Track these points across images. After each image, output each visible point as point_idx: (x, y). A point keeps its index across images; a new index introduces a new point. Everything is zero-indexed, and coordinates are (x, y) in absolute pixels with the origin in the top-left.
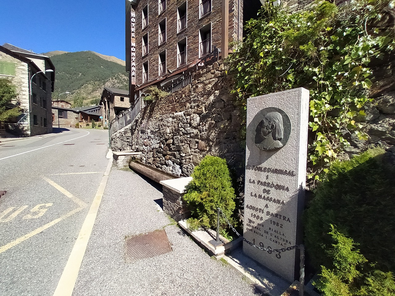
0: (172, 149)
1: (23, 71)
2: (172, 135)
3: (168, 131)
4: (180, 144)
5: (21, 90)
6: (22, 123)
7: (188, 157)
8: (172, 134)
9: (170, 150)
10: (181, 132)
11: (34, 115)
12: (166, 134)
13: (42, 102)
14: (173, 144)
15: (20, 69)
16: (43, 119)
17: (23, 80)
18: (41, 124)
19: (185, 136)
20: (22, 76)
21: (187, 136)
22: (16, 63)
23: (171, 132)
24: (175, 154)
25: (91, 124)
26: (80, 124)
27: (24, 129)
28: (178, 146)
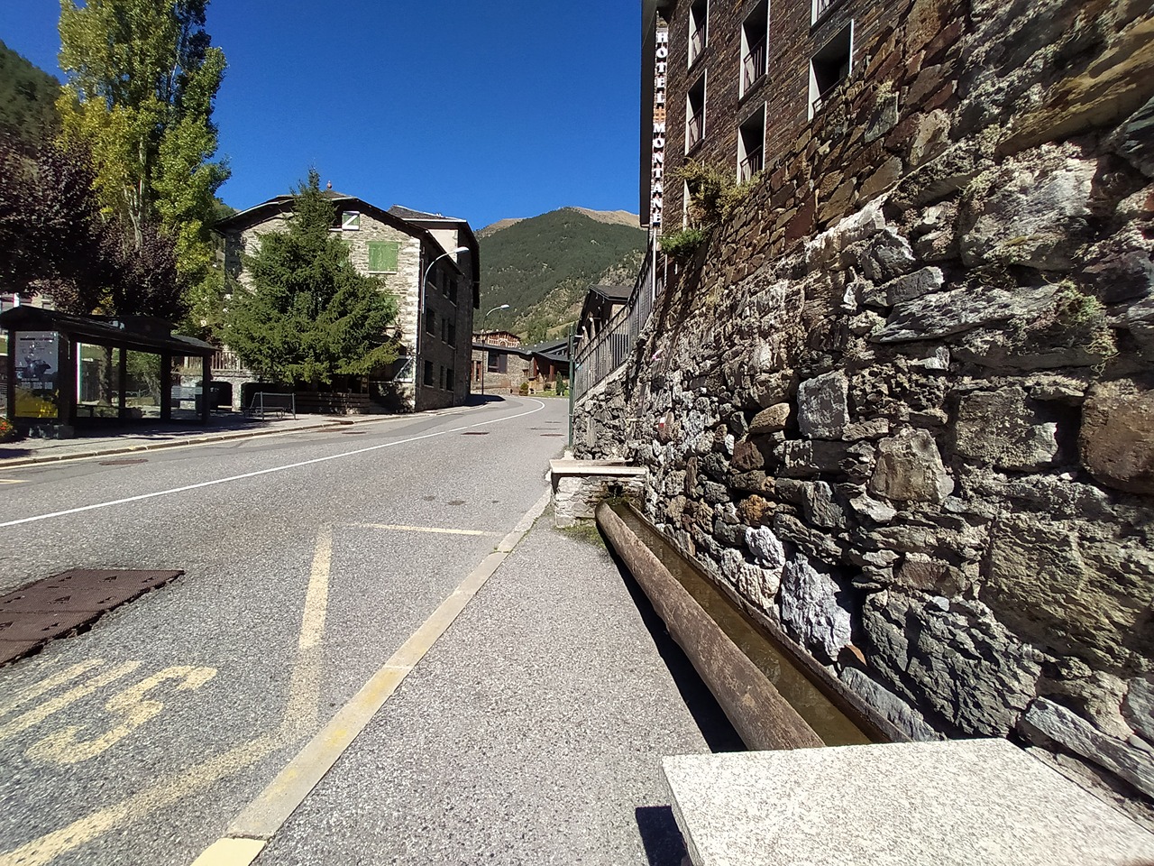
0: (784, 464)
1: (411, 259)
2: (784, 377)
3: (764, 355)
4: (850, 429)
5: (405, 303)
6: (402, 380)
7: (925, 537)
8: (790, 372)
9: (773, 466)
10: (861, 342)
11: (426, 361)
12: (752, 377)
13: (447, 329)
14: (794, 428)
15: (406, 253)
16: (445, 372)
17: (410, 279)
18: (441, 383)
19: (902, 363)
20: (408, 270)
21: (915, 362)
22: (400, 241)
23: (784, 356)
24: (801, 493)
25: (553, 384)
26: (530, 385)
27: (405, 395)
28: (825, 440)
